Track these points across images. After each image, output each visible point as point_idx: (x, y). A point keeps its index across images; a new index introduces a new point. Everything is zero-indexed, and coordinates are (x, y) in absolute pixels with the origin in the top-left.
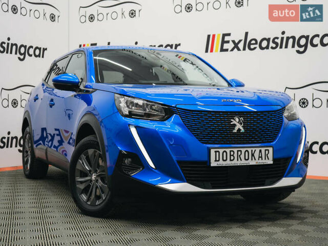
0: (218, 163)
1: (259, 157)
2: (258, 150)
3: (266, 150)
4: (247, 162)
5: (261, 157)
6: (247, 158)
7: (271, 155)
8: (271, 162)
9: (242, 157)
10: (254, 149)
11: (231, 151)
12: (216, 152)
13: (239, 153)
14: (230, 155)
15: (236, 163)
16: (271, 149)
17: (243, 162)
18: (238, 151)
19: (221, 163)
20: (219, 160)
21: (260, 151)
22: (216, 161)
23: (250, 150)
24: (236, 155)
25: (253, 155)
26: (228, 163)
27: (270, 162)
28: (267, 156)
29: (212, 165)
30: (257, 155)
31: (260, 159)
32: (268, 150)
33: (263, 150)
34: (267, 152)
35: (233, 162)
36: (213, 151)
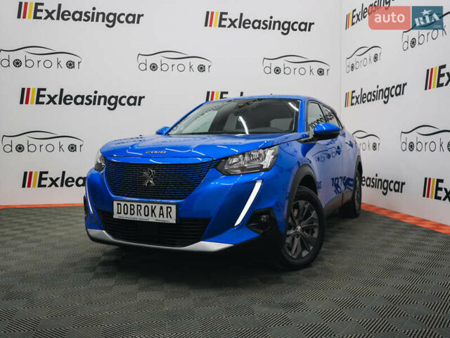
0: (120, 215)
1: (160, 214)
2: (158, 206)
3: (167, 207)
4: (146, 218)
5: (163, 214)
6: (147, 214)
7: (174, 213)
8: (175, 222)
9: (142, 212)
10: (154, 205)
11: (131, 205)
12: (118, 204)
13: (139, 207)
14: (131, 209)
15: (136, 217)
16: (174, 207)
17: (142, 218)
18: (138, 205)
19: (123, 216)
20: (120, 213)
21: (161, 208)
22: (118, 213)
23: (149, 205)
24: (135, 210)
25: (153, 211)
26: (128, 217)
27: (173, 221)
28: (169, 214)
29: (114, 217)
30: (157, 211)
31: (161, 216)
32: (171, 208)
33: (165, 207)
34: (169, 210)
35: (133, 216)
36: (115, 203)
